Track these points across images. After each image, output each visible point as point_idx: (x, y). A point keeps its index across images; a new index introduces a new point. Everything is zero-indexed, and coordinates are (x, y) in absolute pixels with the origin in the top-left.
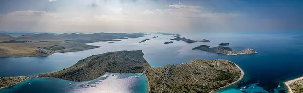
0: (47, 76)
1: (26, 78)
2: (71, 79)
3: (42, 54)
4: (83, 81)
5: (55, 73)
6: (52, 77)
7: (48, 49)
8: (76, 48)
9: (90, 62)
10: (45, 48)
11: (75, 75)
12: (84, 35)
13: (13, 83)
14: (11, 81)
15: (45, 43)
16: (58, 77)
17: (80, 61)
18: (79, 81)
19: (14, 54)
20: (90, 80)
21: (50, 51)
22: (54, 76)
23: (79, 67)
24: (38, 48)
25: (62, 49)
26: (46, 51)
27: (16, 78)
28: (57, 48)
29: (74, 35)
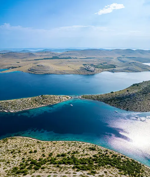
0: (91, 98)
1: (67, 98)
2: (119, 106)
3: (88, 72)
4: (132, 110)
5: (101, 95)
6: (98, 100)
7: (96, 67)
8: (130, 67)
9: (146, 88)
10: (92, 65)
11: (124, 101)
12: (142, 52)
13: (54, 101)
14: (52, 100)
15: (92, 59)
16: (104, 102)
17: (134, 85)
18: (127, 110)
19: (56, 71)
20: (141, 111)
21: (97, 69)
22: (99, 99)
23: (131, 93)
24: (83, 65)
25: (112, 68)
26: (92, 68)
27: (57, 97)
28: (106, 66)
29: (129, 51)
